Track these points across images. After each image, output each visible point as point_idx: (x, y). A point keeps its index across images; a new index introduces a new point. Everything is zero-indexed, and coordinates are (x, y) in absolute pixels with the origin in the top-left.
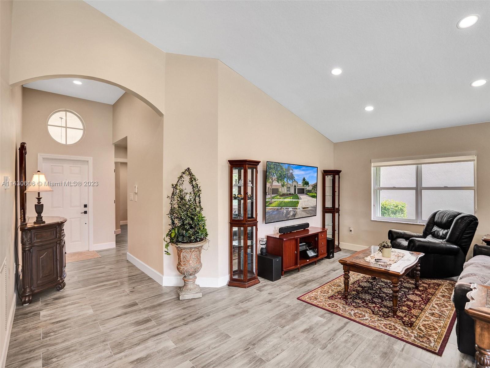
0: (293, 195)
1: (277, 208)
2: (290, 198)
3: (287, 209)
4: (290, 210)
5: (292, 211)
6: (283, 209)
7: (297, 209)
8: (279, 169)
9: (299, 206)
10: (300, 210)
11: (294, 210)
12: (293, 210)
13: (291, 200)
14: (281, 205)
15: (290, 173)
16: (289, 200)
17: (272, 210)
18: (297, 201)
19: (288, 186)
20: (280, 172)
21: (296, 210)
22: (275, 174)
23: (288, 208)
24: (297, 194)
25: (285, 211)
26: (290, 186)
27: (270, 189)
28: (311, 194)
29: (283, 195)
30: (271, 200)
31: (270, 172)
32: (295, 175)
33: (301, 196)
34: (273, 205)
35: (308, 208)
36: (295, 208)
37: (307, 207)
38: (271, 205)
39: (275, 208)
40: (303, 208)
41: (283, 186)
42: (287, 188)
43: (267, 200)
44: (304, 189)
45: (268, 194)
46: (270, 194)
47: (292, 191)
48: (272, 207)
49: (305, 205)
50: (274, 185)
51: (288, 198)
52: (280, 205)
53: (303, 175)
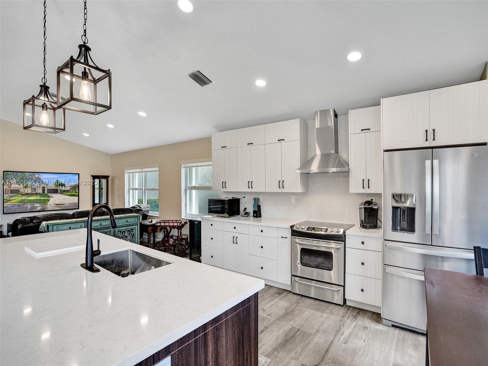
0: (41, 194)
1: (18, 204)
2: (36, 196)
3: (32, 205)
4: (37, 205)
5: (39, 206)
6: (27, 205)
7: (47, 205)
8: (19, 175)
9: (50, 203)
10: (52, 206)
11: (43, 206)
12: (41, 205)
13: (38, 198)
14: (24, 202)
15: (35, 177)
16: (36, 198)
17: (11, 205)
18: (48, 199)
19: (33, 188)
20: (21, 177)
21: (45, 206)
22: (14, 179)
23: (34, 204)
24: (46, 194)
25: (30, 207)
26: (35, 187)
27: (8, 190)
28: (68, 193)
29: (26, 194)
30: (10, 198)
31: (7, 178)
32: (43, 179)
33: (52, 195)
34: (13, 201)
35: (64, 204)
36: (43, 204)
37: (60, 204)
38: (10, 202)
39: (16, 204)
40: (56, 205)
41: (26, 187)
42: (32, 189)
43: (4, 198)
44: (58, 189)
45: (6, 194)
46: (8, 194)
47: (40, 191)
48: (13, 204)
49: (59, 202)
50: (12, 187)
51: (34, 197)
52: (21, 201)
53: (56, 178)
